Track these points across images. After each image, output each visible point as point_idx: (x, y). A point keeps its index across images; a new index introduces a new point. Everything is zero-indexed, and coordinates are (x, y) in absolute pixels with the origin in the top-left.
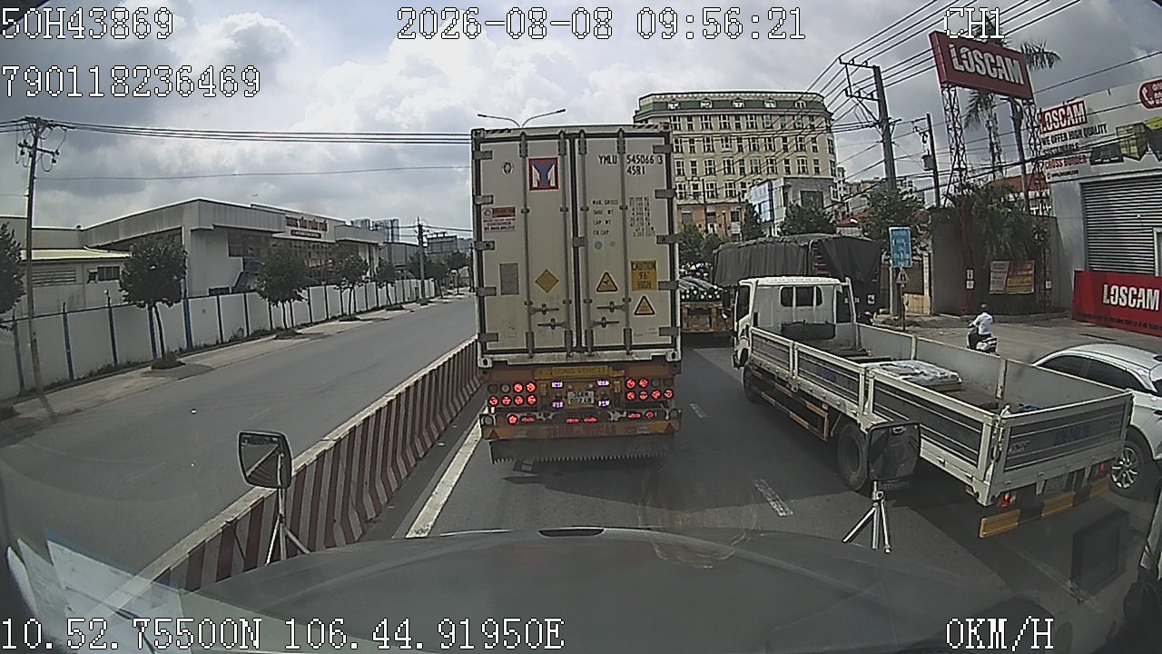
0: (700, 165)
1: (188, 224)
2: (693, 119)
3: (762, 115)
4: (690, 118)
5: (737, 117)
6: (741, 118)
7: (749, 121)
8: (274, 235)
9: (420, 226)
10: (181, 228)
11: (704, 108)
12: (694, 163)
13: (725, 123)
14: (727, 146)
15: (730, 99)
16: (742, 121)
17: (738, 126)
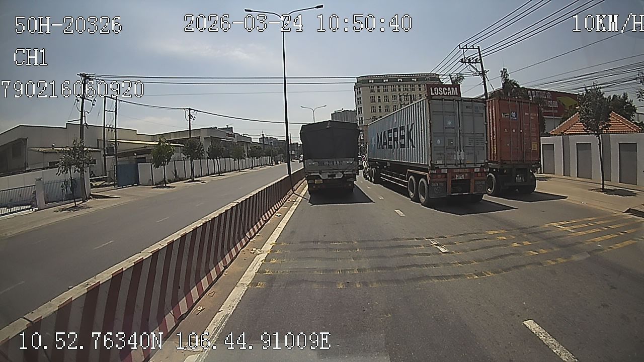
0: (383, 108)
1: (203, 136)
2: (380, 88)
3: (410, 85)
5: (399, 86)
6: (401, 86)
8: (222, 139)
10: (200, 137)
11: (385, 82)
12: (380, 107)
13: (394, 89)
14: (395, 99)
15: (396, 78)
16: (402, 88)
17: (400, 90)
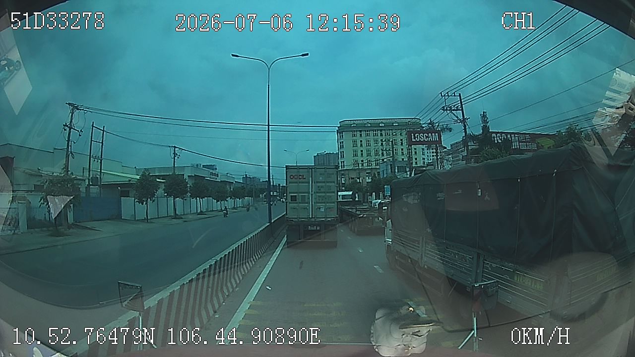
0: (365, 153)
1: (187, 174)
2: (362, 132)
3: (392, 130)
4: (361, 131)
5: (381, 130)
7: (386, 132)
8: (206, 178)
9: (246, 175)
10: (183, 175)
11: (367, 126)
12: (362, 151)
13: (376, 134)
14: (376, 143)
15: (378, 122)
16: (383, 132)
17: (381, 135)
